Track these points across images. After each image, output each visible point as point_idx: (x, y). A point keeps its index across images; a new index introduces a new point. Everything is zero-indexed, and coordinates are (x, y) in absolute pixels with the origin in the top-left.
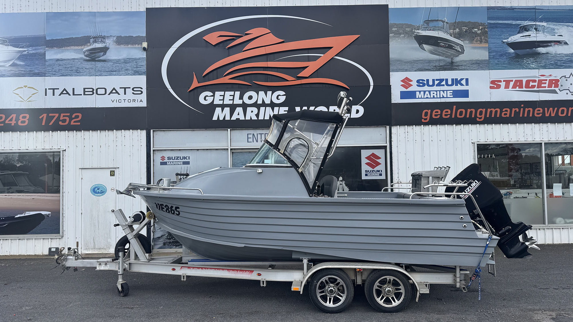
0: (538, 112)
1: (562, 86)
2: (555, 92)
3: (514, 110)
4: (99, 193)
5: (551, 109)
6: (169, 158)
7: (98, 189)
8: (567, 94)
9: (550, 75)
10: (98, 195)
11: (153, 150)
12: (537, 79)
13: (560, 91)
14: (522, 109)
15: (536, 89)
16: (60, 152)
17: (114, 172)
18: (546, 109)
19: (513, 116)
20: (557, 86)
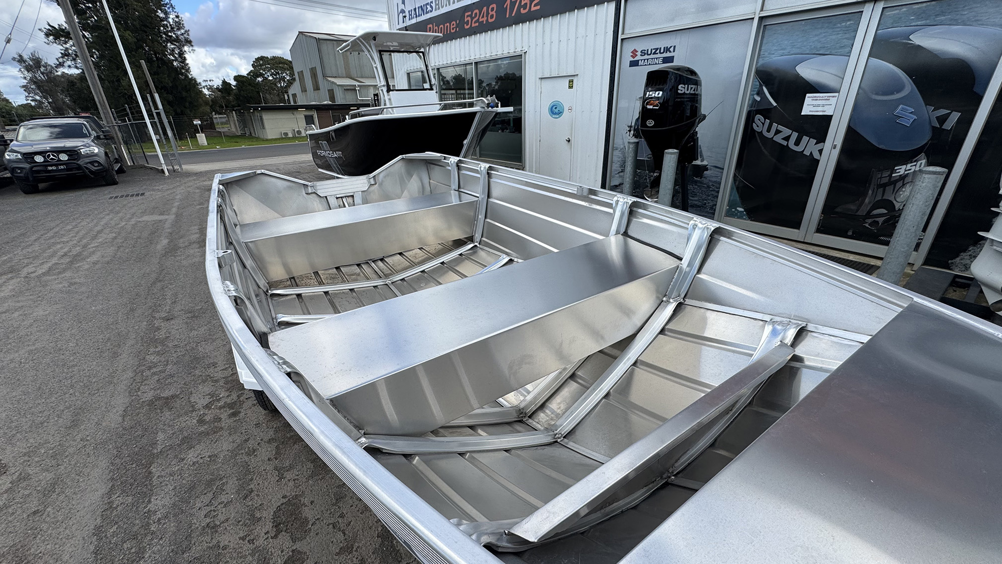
4: (556, 114)
6: (643, 53)
7: (556, 108)
10: (555, 116)
11: (622, 39)
16: (522, 55)
17: (573, 82)
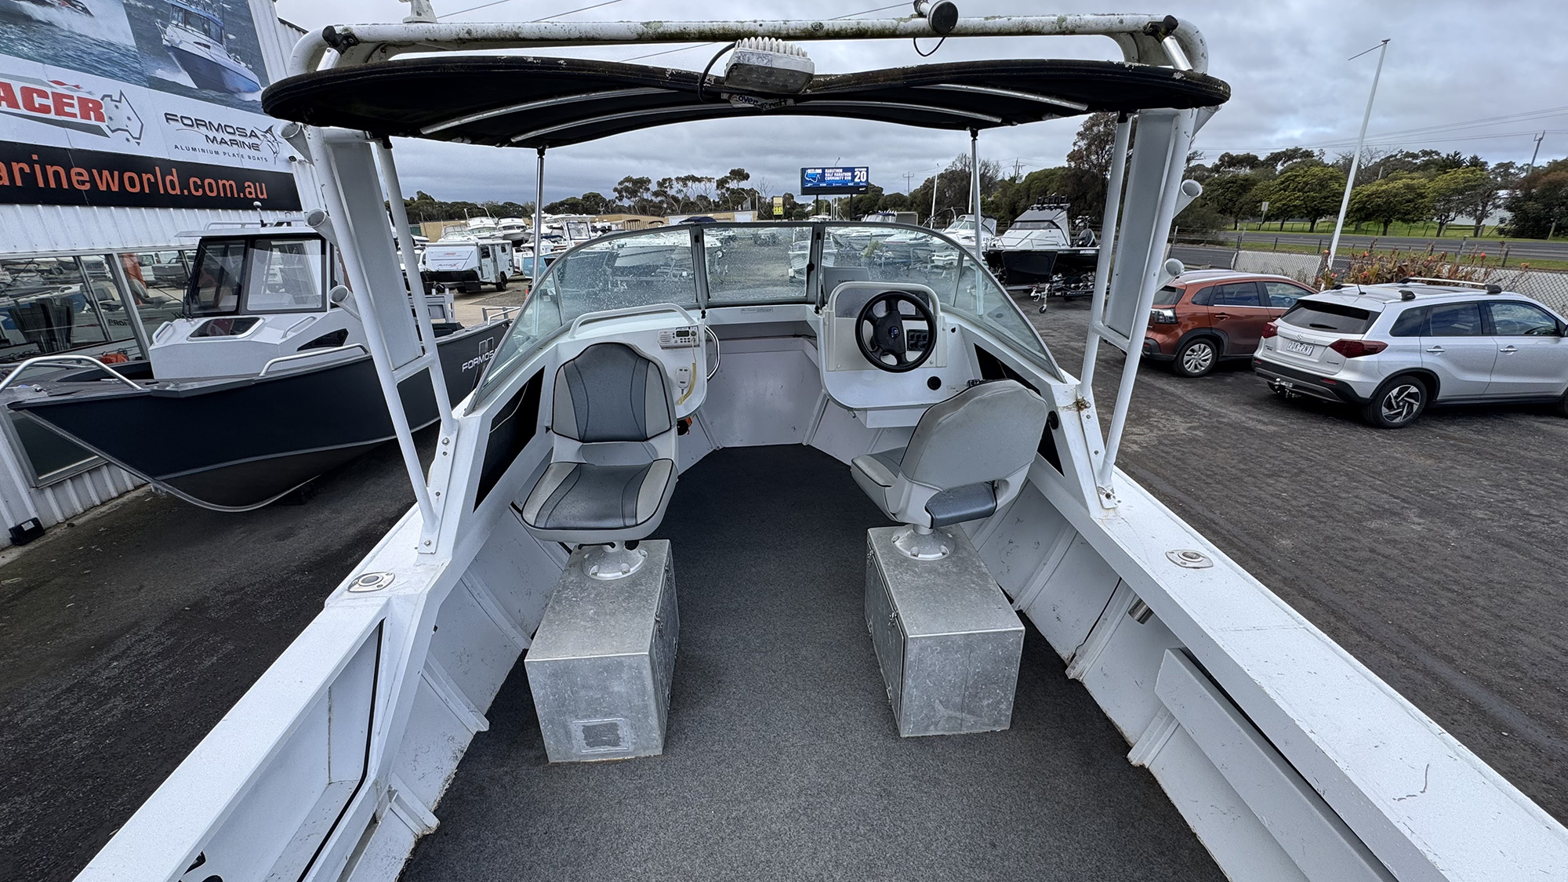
0: (79, 177)
1: (111, 118)
2: (97, 131)
3: (16, 167)
5: (106, 173)
8: (128, 140)
9: (77, 86)
12: (49, 91)
13: (113, 131)
14: (37, 167)
15: (52, 116)
18: (95, 171)
19: (19, 183)
20: (100, 117)
